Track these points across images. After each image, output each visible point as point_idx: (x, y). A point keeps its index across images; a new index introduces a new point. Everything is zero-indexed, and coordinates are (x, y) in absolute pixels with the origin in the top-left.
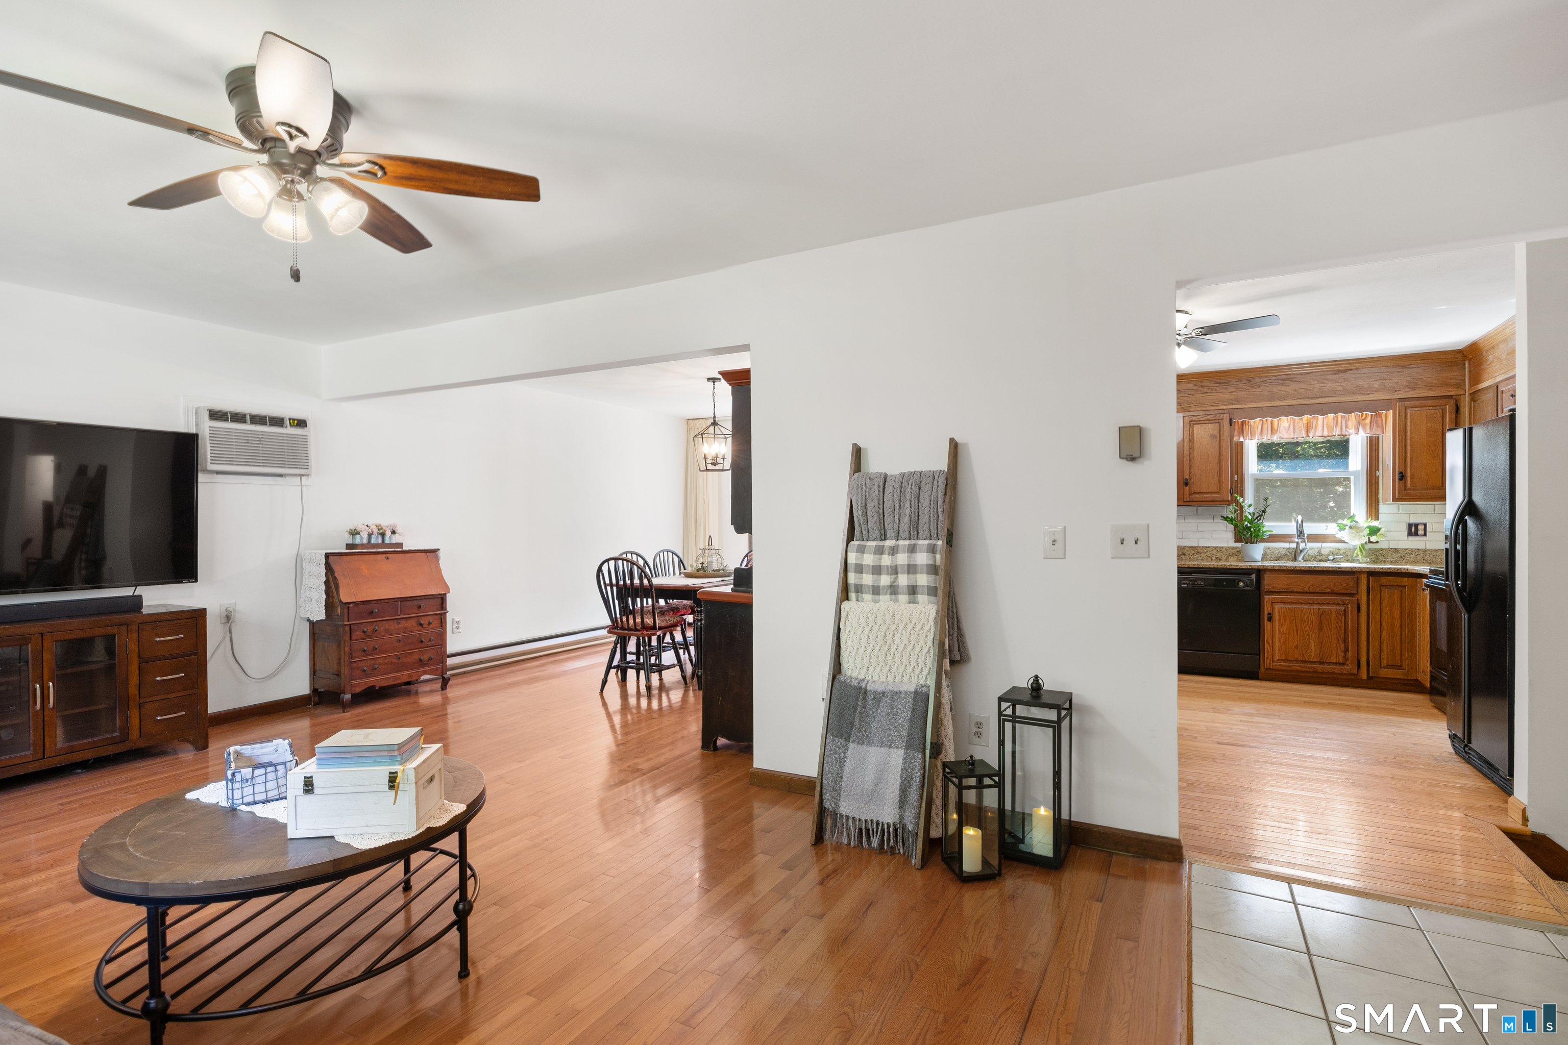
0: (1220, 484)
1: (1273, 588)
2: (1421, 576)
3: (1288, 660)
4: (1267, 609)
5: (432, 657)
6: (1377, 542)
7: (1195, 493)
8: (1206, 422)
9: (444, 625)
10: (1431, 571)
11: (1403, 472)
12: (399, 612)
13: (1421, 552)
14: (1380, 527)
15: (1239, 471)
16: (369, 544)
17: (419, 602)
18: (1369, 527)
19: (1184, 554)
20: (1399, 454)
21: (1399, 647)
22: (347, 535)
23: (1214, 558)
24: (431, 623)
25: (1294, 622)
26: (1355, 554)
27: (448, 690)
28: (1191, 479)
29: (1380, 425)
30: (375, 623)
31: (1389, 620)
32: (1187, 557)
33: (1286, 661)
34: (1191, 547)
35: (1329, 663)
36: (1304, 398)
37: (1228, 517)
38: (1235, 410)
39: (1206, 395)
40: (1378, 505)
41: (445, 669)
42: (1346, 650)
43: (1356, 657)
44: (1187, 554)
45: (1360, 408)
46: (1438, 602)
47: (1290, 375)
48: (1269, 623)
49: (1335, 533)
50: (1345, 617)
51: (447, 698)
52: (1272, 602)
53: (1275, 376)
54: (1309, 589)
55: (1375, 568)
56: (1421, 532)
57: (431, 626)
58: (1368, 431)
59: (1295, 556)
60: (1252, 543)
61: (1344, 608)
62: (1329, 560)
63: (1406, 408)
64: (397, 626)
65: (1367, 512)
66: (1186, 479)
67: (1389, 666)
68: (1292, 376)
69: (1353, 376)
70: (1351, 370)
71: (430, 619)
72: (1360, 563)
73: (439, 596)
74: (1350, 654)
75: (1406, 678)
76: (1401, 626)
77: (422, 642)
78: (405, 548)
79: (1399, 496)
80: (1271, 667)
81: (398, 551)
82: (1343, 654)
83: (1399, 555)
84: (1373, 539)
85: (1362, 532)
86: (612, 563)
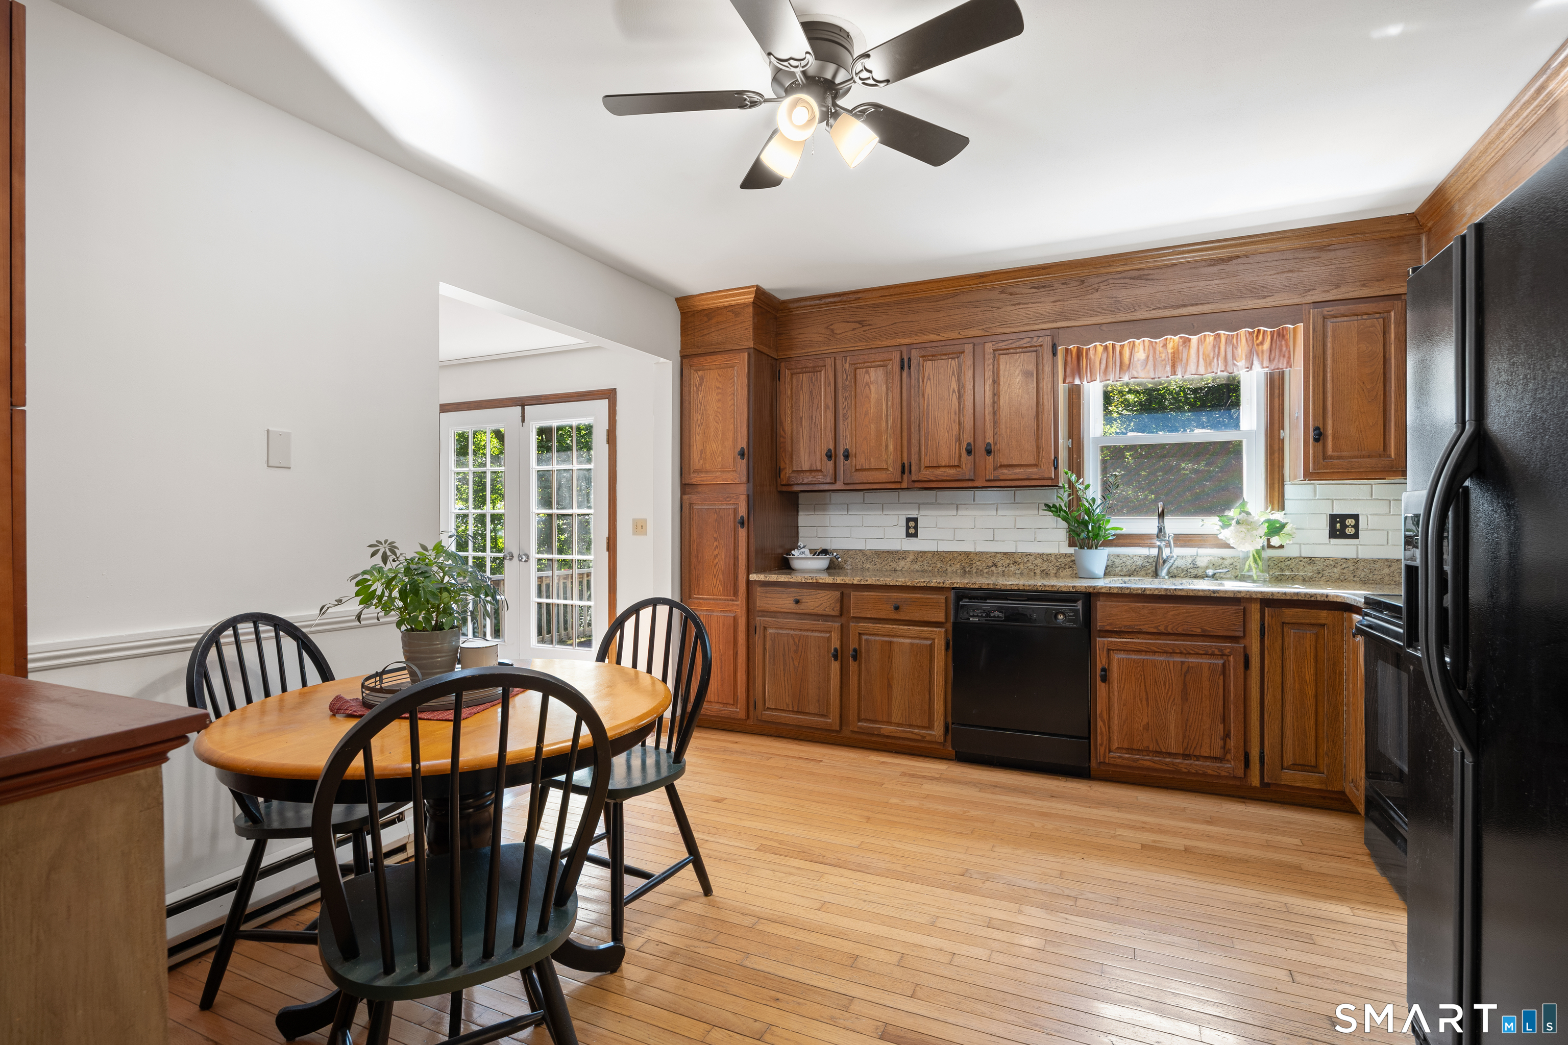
0: (1038, 452)
1: (1110, 624)
2: (1349, 608)
3: (1132, 749)
4: (1100, 661)
6: (1281, 547)
7: (1001, 466)
8: (1018, 350)
10: (1369, 602)
11: (1321, 427)
13: (1350, 564)
14: (1284, 521)
15: (1075, 433)
18: (1268, 521)
19: (995, 565)
20: (1314, 397)
21: (1313, 733)
23: (1038, 571)
25: (1143, 685)
26: (1247, 567)
28: (995, 444)
29: (1285, 354)
31: (1297, 686)
32: (1000, 569)
33: (1130, 750)
34: (1005, 554)
35: (1198, 758)
36: (1165, 308)
37: (1054, 506)
38: (1061, 331)
39: (1018, 307)
40: (1283, 485)
42: (1227, 736)
43: (1242, 748)
44: (1000, 564)
45: (1251, 320)
46: (1380, 662)
47: (1143, 269)
48: (1103, 684)
49: (1218, 532)
50: (1224, 677)
52: (1109, 650)
53: (1121, 272)
54: (1166, 627)
55: (1272, 594)
56: (1350, 531)
58: (1266, 363)
59: (1155, 567)
60: (1090, 548)
61: (1222, 662)
62: (1207, 576)
63: (1325, 318)
65: (1266, 497)
66: (989, 444)
67: (1295, 766)
68: (1146, 272)
69: (1241, 267)
70: (1238, 257)
72: (1254, 582)
74: (1232, 743)
75: (1324, 788)
76: (1316, 696)
79: (1314, 469)
80: (1107, 761)
82: (1221, 743)
83: (1315, 568)
84: (1275, 541)
85: (1256, 530)
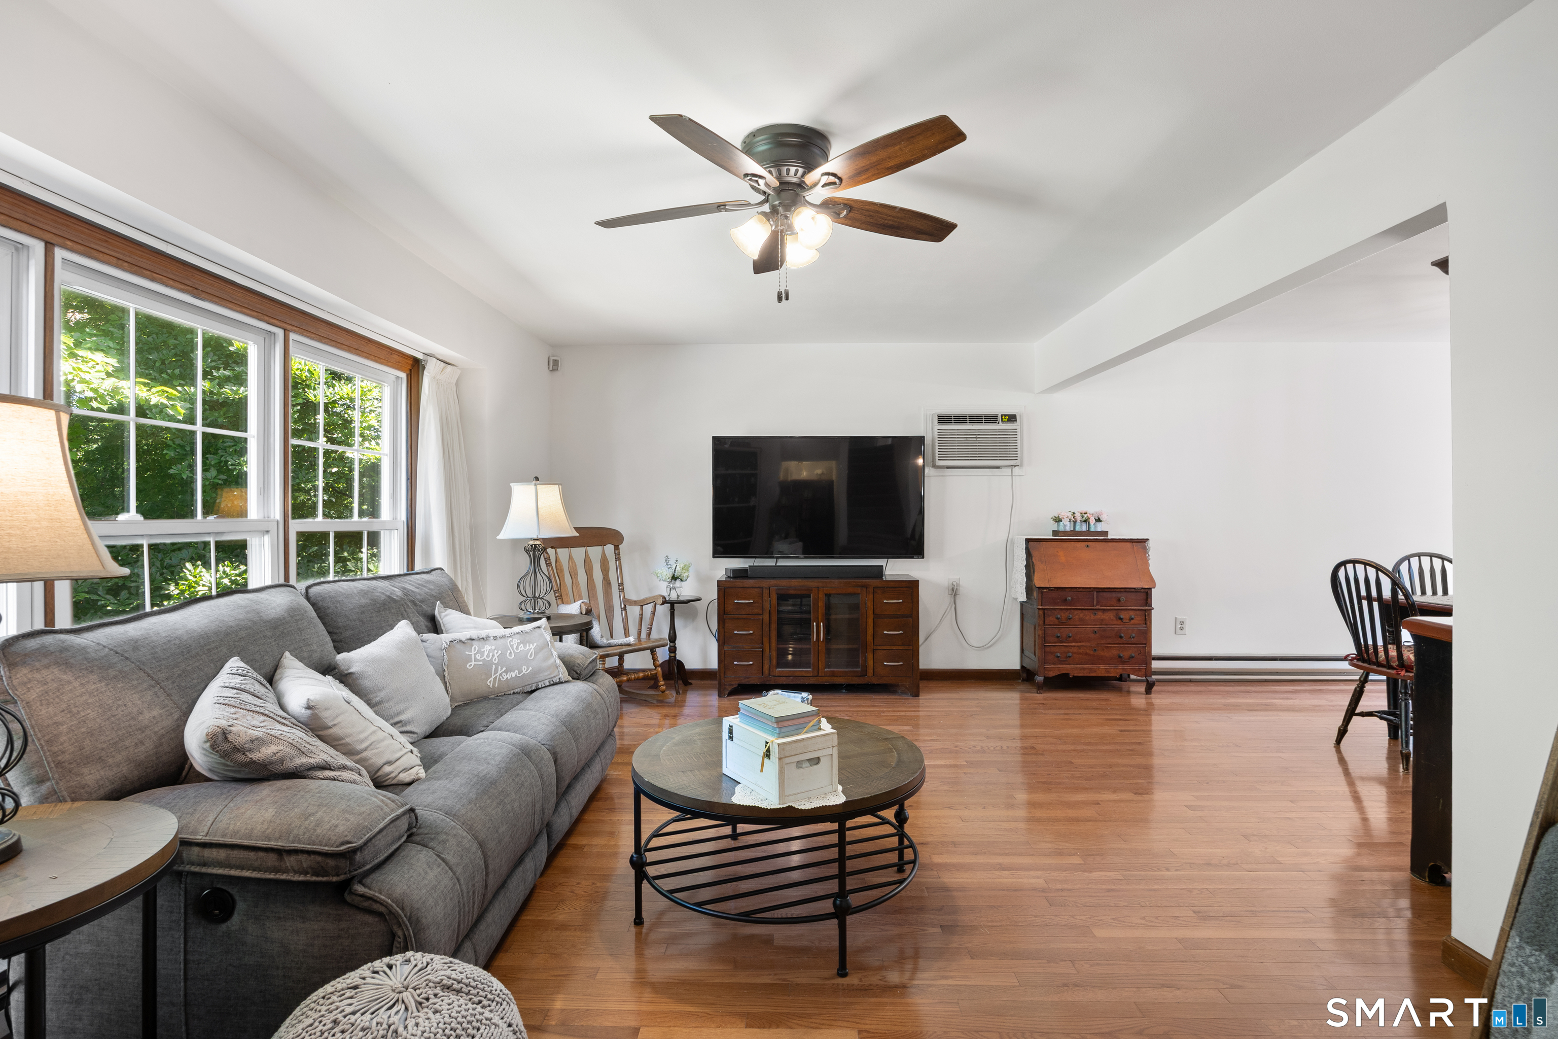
5: (1133, 655)
9: (1148, 623)
12: (1095, 603)
16: (1074, 532)
17: (1119, 595)
22: (1052, 522)
24: (1132, 619)
27: (1152, 695)
30: (1069, 611)
41: (1148, 672)
51: (1152, 704)
57: (1132, 621)
64: (1093, 617)
71: (1132, 614)
73: (1143, 590)
77: (1121, 637)
78: (1110, 537)
81: (1102, 539)
86: (1350, 567)
